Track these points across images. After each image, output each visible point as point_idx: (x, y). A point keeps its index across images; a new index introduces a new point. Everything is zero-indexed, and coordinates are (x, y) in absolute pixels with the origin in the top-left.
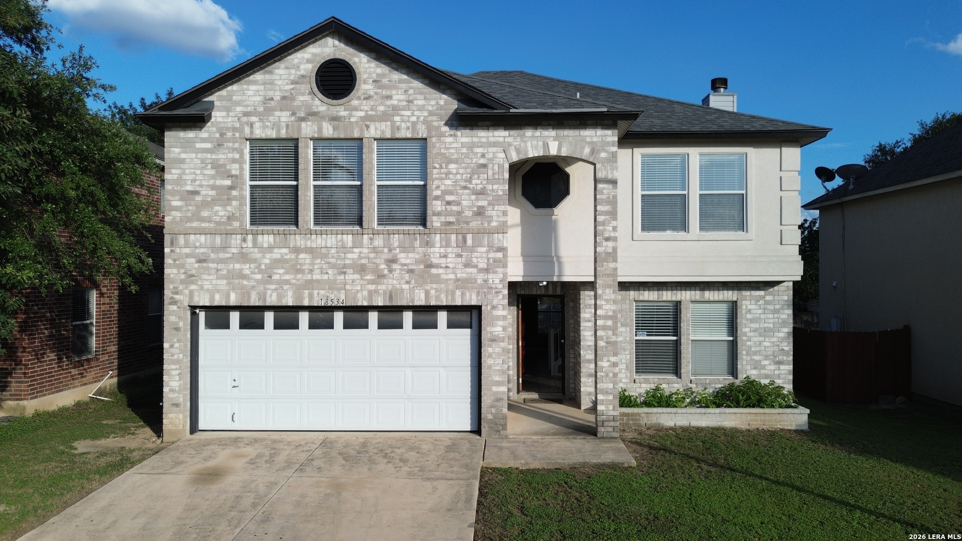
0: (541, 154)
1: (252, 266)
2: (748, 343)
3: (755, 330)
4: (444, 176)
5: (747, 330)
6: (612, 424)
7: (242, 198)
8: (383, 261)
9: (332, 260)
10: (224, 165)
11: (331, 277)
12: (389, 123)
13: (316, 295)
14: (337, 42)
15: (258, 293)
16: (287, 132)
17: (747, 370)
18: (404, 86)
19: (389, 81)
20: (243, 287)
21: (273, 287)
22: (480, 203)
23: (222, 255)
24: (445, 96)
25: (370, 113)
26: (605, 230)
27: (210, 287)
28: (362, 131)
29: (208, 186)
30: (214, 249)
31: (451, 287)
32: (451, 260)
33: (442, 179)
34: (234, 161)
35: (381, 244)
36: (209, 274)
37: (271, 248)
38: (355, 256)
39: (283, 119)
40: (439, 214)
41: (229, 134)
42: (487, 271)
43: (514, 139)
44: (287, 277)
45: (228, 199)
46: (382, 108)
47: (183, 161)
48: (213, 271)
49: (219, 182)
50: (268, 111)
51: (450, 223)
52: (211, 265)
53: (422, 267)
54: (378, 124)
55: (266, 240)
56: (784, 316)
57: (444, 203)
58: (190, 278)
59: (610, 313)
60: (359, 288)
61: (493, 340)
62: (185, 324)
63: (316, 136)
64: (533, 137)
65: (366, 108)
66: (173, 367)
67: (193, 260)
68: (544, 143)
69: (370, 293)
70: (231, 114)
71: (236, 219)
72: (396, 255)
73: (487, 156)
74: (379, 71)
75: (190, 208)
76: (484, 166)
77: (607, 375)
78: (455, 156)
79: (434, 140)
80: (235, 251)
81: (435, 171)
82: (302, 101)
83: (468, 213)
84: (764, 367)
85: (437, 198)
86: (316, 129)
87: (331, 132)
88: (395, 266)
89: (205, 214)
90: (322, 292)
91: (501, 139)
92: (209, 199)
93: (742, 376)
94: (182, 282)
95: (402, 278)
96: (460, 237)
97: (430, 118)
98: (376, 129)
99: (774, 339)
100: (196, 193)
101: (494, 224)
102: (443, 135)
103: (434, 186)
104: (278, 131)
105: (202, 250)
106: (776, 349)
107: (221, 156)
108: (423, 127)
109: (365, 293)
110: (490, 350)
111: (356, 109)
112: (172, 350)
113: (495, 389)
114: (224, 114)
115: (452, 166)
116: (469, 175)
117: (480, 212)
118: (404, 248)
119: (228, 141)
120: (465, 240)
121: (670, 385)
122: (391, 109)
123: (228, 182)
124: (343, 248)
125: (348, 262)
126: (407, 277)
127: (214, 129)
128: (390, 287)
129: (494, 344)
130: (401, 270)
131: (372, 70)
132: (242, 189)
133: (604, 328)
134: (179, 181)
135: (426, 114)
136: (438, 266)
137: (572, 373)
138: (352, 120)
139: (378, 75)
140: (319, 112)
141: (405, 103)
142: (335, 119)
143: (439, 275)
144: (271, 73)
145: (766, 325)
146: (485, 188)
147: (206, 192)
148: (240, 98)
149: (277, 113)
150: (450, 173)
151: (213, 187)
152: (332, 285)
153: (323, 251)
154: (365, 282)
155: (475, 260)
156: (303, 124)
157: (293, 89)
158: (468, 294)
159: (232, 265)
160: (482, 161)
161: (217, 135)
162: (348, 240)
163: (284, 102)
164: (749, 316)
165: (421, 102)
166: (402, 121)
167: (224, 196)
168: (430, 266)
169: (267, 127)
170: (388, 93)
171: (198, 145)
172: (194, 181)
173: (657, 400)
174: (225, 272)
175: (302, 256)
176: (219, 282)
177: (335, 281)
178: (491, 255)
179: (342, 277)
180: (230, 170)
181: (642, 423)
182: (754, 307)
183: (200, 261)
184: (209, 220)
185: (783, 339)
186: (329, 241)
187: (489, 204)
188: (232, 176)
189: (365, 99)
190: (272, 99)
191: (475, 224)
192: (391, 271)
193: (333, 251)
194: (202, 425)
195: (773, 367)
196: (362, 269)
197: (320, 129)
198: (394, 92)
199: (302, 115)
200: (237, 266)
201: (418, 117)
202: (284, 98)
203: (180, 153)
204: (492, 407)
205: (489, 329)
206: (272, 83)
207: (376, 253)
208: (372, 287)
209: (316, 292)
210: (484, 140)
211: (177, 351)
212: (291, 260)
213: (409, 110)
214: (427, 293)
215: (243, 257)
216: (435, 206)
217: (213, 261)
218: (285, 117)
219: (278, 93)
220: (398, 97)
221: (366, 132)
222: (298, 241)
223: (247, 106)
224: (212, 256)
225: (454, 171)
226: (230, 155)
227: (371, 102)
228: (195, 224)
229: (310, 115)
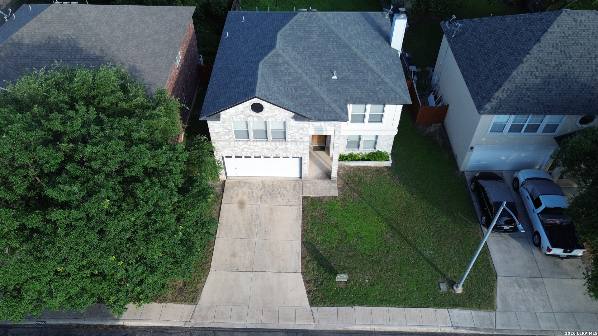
0: (319, 125)
1: (238, 148)
2: (380, 143)
3: (383, 140)
5: (380, 140)
7: (232, 134)
8: (274, 148)
9: (260, 147)
10: (226, 127)
11: (260, 151)
12: (274, 118)
14: (257, 99)
15: (240, 154)
16: (244, 120)
17: (378, 148)
18: (278, 110)
19: (273, 108)
20: (236, 152)
21: (244, 153)
22: (301, 136)
23: (229, 146)
24: (290, 113)
25: (268, 116)
27: (227, 152)
31: (293, 153)
32: (293, 148)
33: (290, 131)
35: (273, 143)
36: (226, 150)
37: (242, 145)
38: (266, 147)
40: (289, 138)
41: (226, 120)
42: (303, 150)
44: (248, 151)
46: (272, 115)
47: (214, 126)
49: (225, 131)
50: (237, 115)
51: (293, 140)
52: (226, 148)
53: (285, 149)
54: (271, 118)
55: (241, 143)
56: (392, 137)
57: (291, 136)
58: (221, 151)
61: (305, 163)
62: (221, 159)
63: (252, 121)
64: (317, 122)
67: (221, 147)
68: (320, 123)
70: (226, 115)
71: (232, 139)
72: (278, 146)
75: (218, 136)
76: (303, 128)
78: (294, 126)
79: (288, 122)
80: (232, 145)
82: (248, 113)
83: (298, 138)
84: (383, 148)
85: (289, 135)
86: (252, 119)
87: (257, 120)
88: (277, 149)
89: (222, 137)
90: (258, 154)
92: (223, 135)
93: (377, 150)
94: (219, 151)
97: (286, 117)
99: (388, 142)
100: (219, 133)
101: (305, 140)
102: (290, 121)
103: (288, 132)
104: (241, 120)
105: (223, 145)
106: (388, 144)
107: (225, 125)
108: (284, 119)
109: (270, 154)
110: (304, 165)
111: (264, 114)
113: (305, 172)
114: (224, 115)
116: (298, 130)
117: (301, 138)
118: (280, 145)
119: (226, 121)
120: (297, 144)
121: (356, 152)
122: (274, 115)
123: (228, 131)
124: (263, 145)
125: (264, 148)
126: (281, 151)
127: (222, 121)
128: (277, 153)
130: (279, 150)
131: (268, 106)
132: (232, 132)
134: (213, 130)
136: (289, 149)
138: (263, 117)
139: (270, 107)
140: (253, 116)
141: (279, 113)
142: (258, 117)
143: (290, 151)
145: (386, 139)
146: (303, 133)
148: (228, 111)
149: (240, 115)
150: (292, 129)
151: (223, 132)
153: (257, 146)
154: (269, 152)
155: (300, 148)
156: (248, 118)
157: (245, 110)
158: (298, 154)
159: (232, 148)
160: (302, 127)
162: (264, 143)
163: (242, 113)
164: (381, 137)
165: (283, 114)
166: (278, 118)
167: (228, 133)
168: (287, 149)
169: (237, 118)
171: (217, 122)
172: (218, 130)
173: (351, 158)
174: (230, 149)
175: (251, 146)
176: (229, 151)
178: (304, 147)
179: (263, 151)
181: (345, 165)
182: (383, 135)
183: (223, 147)
184: (224, 139)
185: (390, 142)
186: (259, 143)
187: (304, 136)
188: (229, 129)
189: (266, 112)
190: (238, 112)
191: (300, 140)
194: (228, 176)
195: (386, 148)
196: (269, 149)
197: (254, 119)
198: (274, 111)
199: (248, 116)
200: (234, 148)
201: (283, 117)
203: (212, 124)
204: (304, 175)
205: (304, 161)
206: (237, 108)
207: (272, 146)
208: (272, 153)
209: (256, 154)
210: (302, 122)
212: (248, 147)
213: (280, 115)
214: (287, 154)
215: (235, 146)
216: (287, 136)
218: (243, 116)
219: (241, 111)
220: (276, 112)
221: (267, 120)
222: (250, 142)
223: (231, 113)
224: (226, 146)
225: (294, 129)
226: (228, 125)
227: (268, 113)
228: (220, 140)
229: (250, 116)
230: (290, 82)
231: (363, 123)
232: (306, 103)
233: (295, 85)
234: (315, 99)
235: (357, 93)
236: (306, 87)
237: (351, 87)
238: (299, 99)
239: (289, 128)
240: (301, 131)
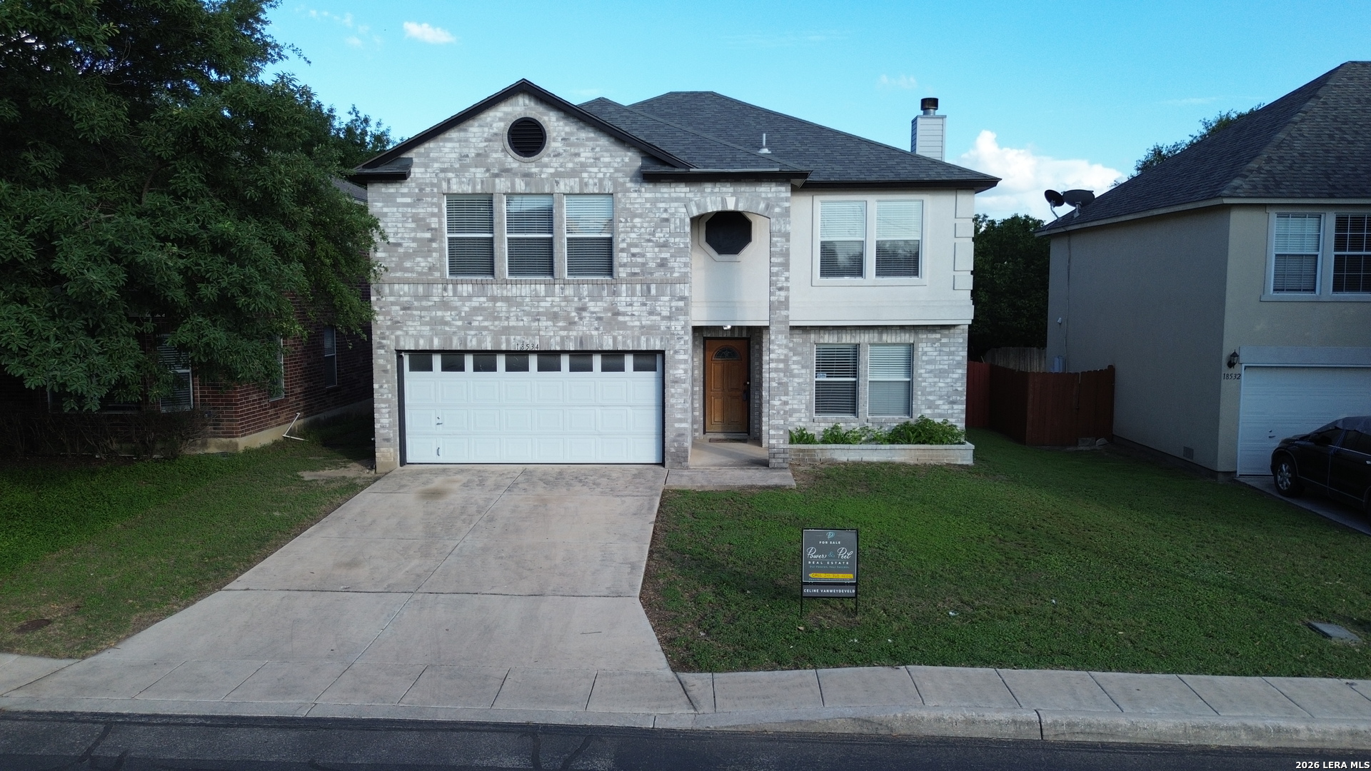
0: (720, 209)
1: (453, 313)
2: (923, 384)
3: (931, 372)
4: (629, 229)
5: (923, 371)
6: (782, 456)
7: (441, 250)
8: (573, 309)
9: (526, 308)
10: (423, 219)
11: (526, 324)
12: (577, 179)
13: (512, 340)
14: (527, 101)
15: (459, 338)
16: (482, 187)
17: (922, 410)
18: (591, 144)
19: (577, 139)
20: (445, 333)
21: (473, 333)
22: (663, 255)
23: (424, 303)
24: (629, 154)
25: (560, 169)
26: (778, 280)
27: (415, 333)
28: (552, 187)
29: (409, 238)
30: (417, 297)
31: (636, 333)
32: (636, 309)
33: (627, 232)
34: (433, 215)
35: (572, 293)
36: (414, 321)
37: (470, 297)
38: (548, 304)
39: (478, 175)
40: (624, 265)
41: (428, 190)
42: (669, 318)
43: (695, 194)
44: (486, 324)
45: (429, 251)
46: (570, 165)
47: (385, 215)
48: (417, 318)
49: (420, 235)
50: (464, 168)
51: (635, 274)
52: (415, 312)
53: (610, 314)
54: (567, 181)
55: (466, 289)
56: (959, 358)
57: (630, 255)
58: (396, 325)
59: (782, 357)
60: (552, 334)
61: (676, 381)
62: (392, 367)
63: (509, 191)
64: (712, 193)
65: (556, 165)
66: (383, 405)
67: (398, 308)
68: (722, 198)
69: (562, 338)
70: (429, 170)
71: (437, 270)
72: (586, 303)
73: (669, 211)
74: (567, 129)
75: (394, 259)
76: (667, 220)
77: (778, 413)
78: (640, 211)
79: (620, 195)
80: (436, 299)
81: (621, 225)
82: (496, 158)
83: (652, 265)
84: (937, 407)
85: (623, 250)
86: (509, 185)
87: (523, 188)
88: (584, 314)
89: (408, 264)
90: (518, 338)
91: (683, 195)
92: (411, 251)
93: (917, 415)
94: (388, 328)
95: (591, 325)
96: (645, 287)
97: (616, 175)
98: (565, 185)
99: (949, 380)
100: (399, 245)
101: (676, 275)
102: (628, 190)
103: (620, 239)
104: (474, 187)
105: (406, 299)
106: (950, 389)
107: (421, 210)
108: (610, 183)
109: (558, 339)
110: (673, 391)
111: (546, 166)
112: (382, 390)
113: (677, 425)
114: (422, 170)
115: (637, 220)
116: (653, 229)
117: (663, 264)
118: (593, 298)
119: (427, 195)
120: (649, 290)
121: (847, 423)
122: (579, 166)
123: (428, 235)
124: (536, 297)
125: (541, 310)
126: (596, 324)
127: (414, 185)
128: (581, 333)
129: (676, 385)
130: (590, 318)
131: (561, 128)
132: (442, 242)
133: (777, 370)
134: (384, 234)
135: (612, 170)
136: (624, 314)
137: (756, 413)
138: (543, 176)
139: (566, 133)
140: (512, 169)
141: (592, 160)
142: (527, 175)
143: (625, 322)
144: (465, 130)
145: (941, 367)
146: (667, 241)
147: (408, 244)
148: (437, 154)
149: (473, 170)
150: (634, 227)
151: (414, 240)
152: (527, 331)
153: (518, 299)
154: (557, 329)
155: (658, 308)
156: (497, 180)
157: (487, 146)
158: (652, 340)
159: (434, 312)
160: (665, 216)
161: (417, 190)
162: (541, 289)
163: (479, 159)
164: (925, 358)
165: (607, 160)
166: (590, 177)
167: (425, 247)
168: (617, 314)
169: (463, 182)
170: (576, 151)
171: (399, 200)
172: (397, 233)
173: (835, 437)
174: (428, 319)
175: (499, 304)
176: (423, 328)
177: (530, 327)
178: (674, 304)
179: (536, 324)
180: (430, 224)
181: (817, 457)
182: (929, 349)
183: (404, 309)
184: (411, 270)
185: (957, 380)
186: (523, 290)
187: (671, 256)
188: (432, 229)
189: (554, 156)
190: (467, 156)
191: (658, 275)
192: (581, 318)
193: (528, 299)
194: (409, 459)
195: (946, 407)
196: (554, 317)
197: (513, 185)
198: (582, 150)
199: (496, 171)
200: (439, 313)
201: (605, 174)
202: (478, 155)
203: (382, 207)
204: (674, 441)
205: (671, 372)
206: (466, 140)
207: (567, 301)
208: (564, 333)
209: (512, 337)
210: (666, 196)
211: (386, 391)
212: (488, 308)
213: (596, 167)
214: (615, 339)
215: (445, 305)
216: (621, 258)
217: (416, 309)
218: (480, 173)
219: (472, 150)
220: (585, 155)
221: (556, 188)
222: (495, 290)
223: (444, 162)
224: (416, 304)
225: (639, 225)
226: (429, 210)
227: (561, 160)
228: (399, 274)
229: (503, 171)
231: (859, 278)
239: (623, 220)
240: (662, 235)
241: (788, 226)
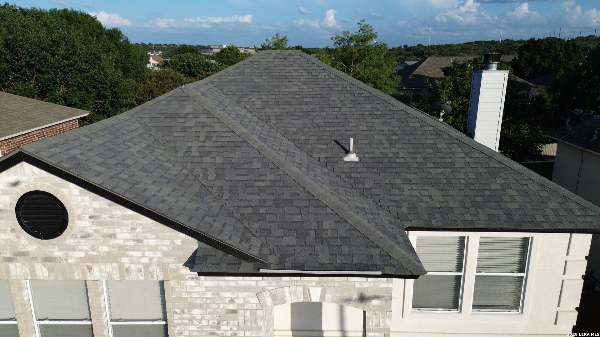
0: (301, 300)
4: (187, 321)
12: (116, 265)
18: (129, 222)
19: (110, 217)
25: (91, 253)
28: (84, 273)
33: (185, 325)
43: (269, 284)
46: (104, 248)
54: (102, 266)
64: (291, 282)
65: (85, 248)
68: (304, 289)
73: (237, 301)
74: (96, 205)
76: (234, 312)
78: (199, 301)
79: (172, 283)
81: (176, 316)
82: (5, 240)
86: (28, 271)
87: (46, 274)
91: (254, 283)
97: (166, 260)
98: (101, 271)
102: (182, 278)
103: (176, 332)
108: (158, 269)
111: (73, 248)
115: (196, 311)
116: (216, 322)
122: (116, 249)
131: (88, 204)
135: (160, 254)
138: (70, 261)
139: (95, 210)
140: (28, 252)
141: (133, 243)
142: (48, 260)
146: (235, 334)
150: (193, 318)
156: (11, 265)
160: (231, 307)
165: (152, 242)
166: (132, 262)
170: (111, 232)
189: (83, 237)
197: (34, 270)
198: (118, 230)
201: (151, 259)
213: (139, 250)
220: (123, 236)
221: (88, 274)
225: (199, 317)
229: (17, 255)
230: (204, 154)
231: (454, 312)
232: (250, 210)
233: (219, 160)
234: (287, 196)
235: (430, 196)
236: (257, 165)
237: (408, 181)
238: (226, 196)
239: (179, 311)
240: (229, 328)
241: (388, 320)
